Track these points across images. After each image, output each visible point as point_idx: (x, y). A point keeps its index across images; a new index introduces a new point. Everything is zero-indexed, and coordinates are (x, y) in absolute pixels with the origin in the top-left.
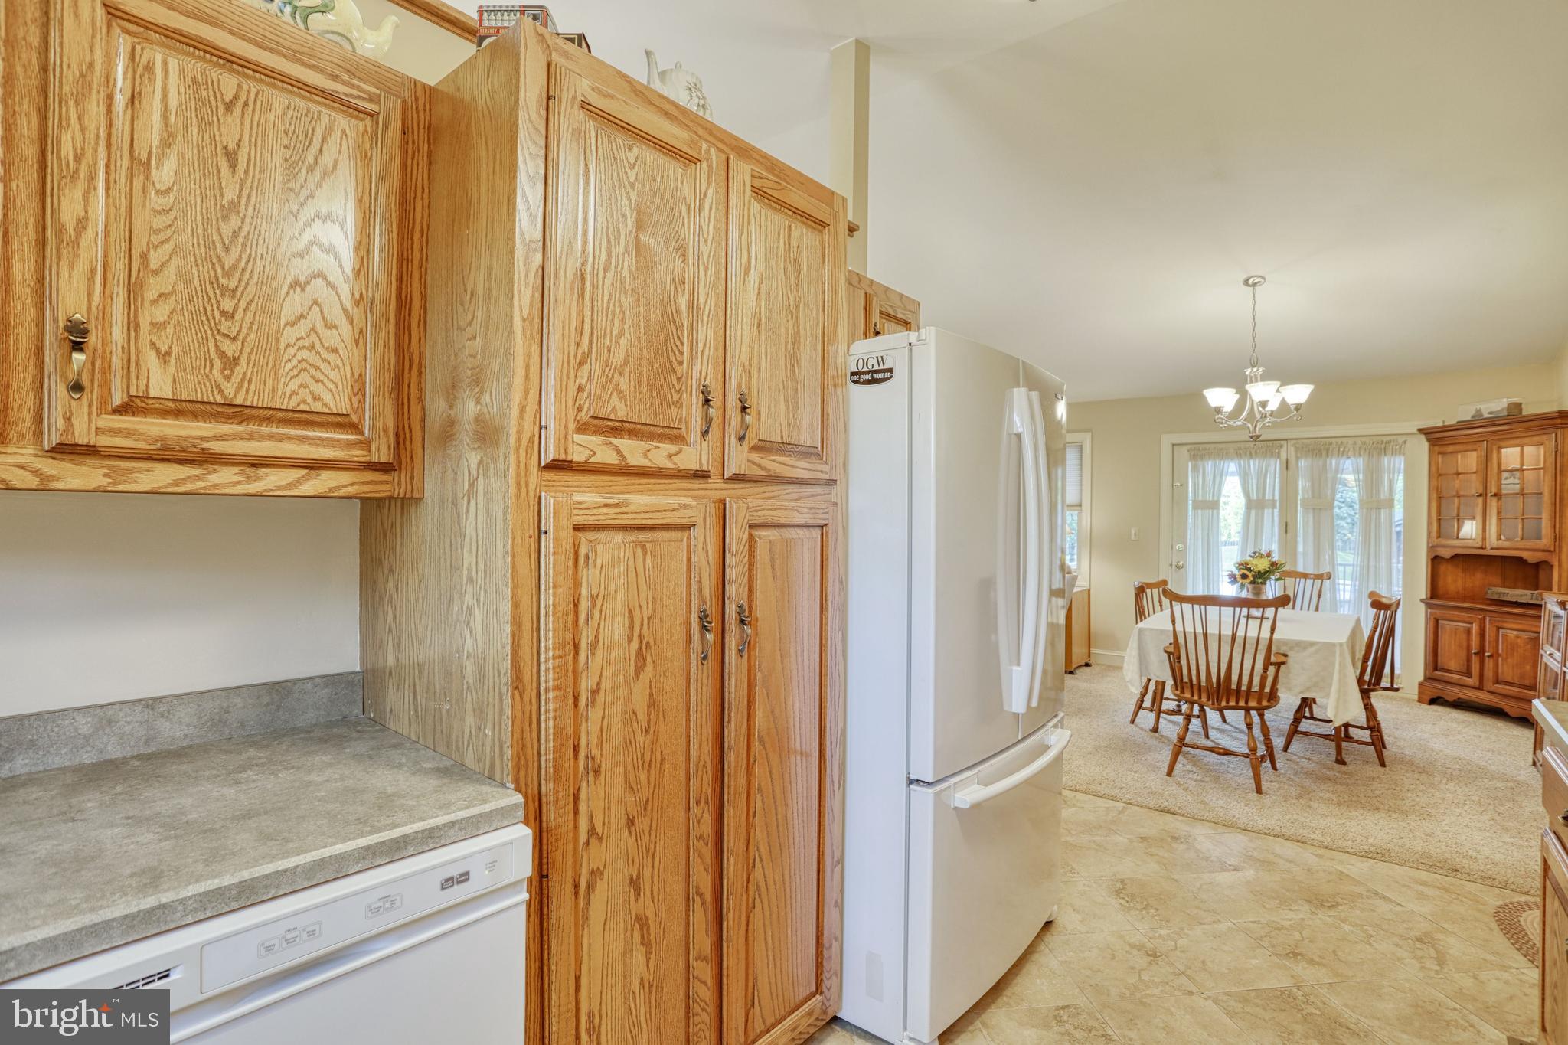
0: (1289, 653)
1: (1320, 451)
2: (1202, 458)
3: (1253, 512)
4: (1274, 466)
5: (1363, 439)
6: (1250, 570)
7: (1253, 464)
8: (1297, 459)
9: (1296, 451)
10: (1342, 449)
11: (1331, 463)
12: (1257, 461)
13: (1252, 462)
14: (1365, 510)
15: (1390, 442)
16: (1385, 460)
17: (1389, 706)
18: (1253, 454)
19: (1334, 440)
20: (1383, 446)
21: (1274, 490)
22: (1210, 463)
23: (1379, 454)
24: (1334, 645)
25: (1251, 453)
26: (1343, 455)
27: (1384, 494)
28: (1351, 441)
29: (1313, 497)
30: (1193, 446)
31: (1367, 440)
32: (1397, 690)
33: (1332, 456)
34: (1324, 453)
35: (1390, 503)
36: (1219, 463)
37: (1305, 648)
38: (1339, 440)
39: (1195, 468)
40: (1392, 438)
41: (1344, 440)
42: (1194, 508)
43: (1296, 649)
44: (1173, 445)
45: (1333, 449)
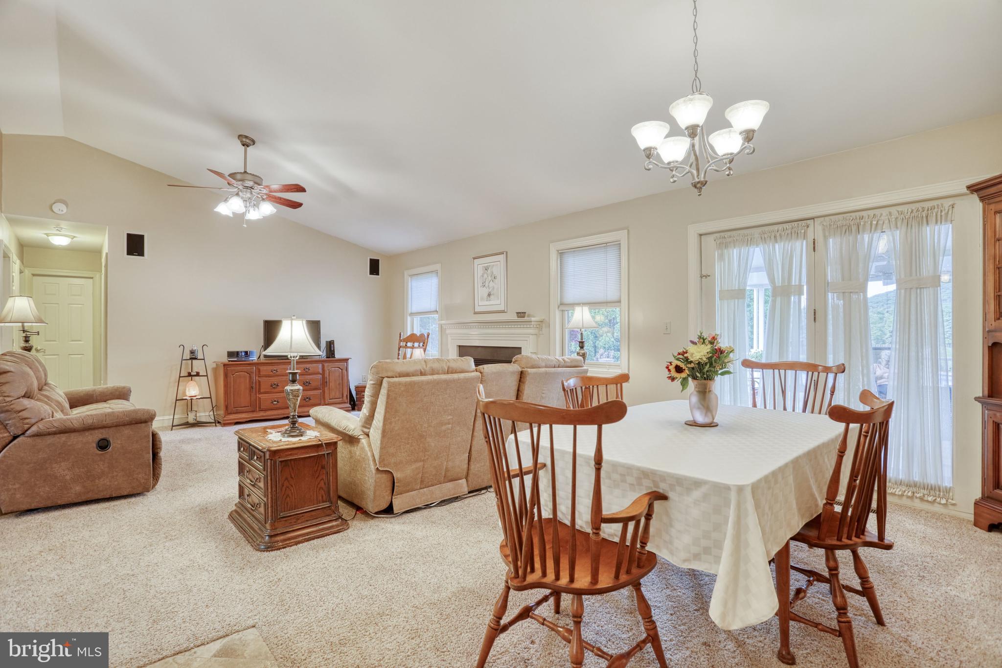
0: (671, 495)
1: (849, 226)
2: (726, 247)
3: (779, 299)
4: (800, 247)
5: (900, 208)
6: (687, 360)
7: (778, 249)
8: (826, 238)
9: (824, 230)
10: (875, 222)
11: (863, 238)
12: (782, 244)
13: (777, 246)
14: (903, 291)
15: (933, 208)
16: (928, 230)
17: (929, 531)
18: (778, 237)
19: (864, 214)
20: (924, 214)
21: (800, 276)
22: (735, 251)
23: (920, 224)
24: (727, 488)
25: (775, 237)
26: (876, 229)
27: (926, 270)
28: (885, 212)
29: (843, 280)
30: (718, 235)
31: (904, 208)
32: (889, 547)
33: (864, 231)
34: (854, 228)
35: (936, 281)
36: (744, 250)
37: (689, 490)
38: (871, 213)
39: (721, 257)
40: (935, 203)
41: (877, 212)
42: (720, 299)
43: (678, 488)
44: (701, 235)
45: (865, 222)
